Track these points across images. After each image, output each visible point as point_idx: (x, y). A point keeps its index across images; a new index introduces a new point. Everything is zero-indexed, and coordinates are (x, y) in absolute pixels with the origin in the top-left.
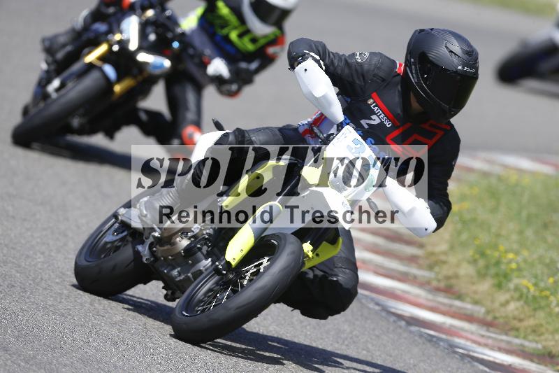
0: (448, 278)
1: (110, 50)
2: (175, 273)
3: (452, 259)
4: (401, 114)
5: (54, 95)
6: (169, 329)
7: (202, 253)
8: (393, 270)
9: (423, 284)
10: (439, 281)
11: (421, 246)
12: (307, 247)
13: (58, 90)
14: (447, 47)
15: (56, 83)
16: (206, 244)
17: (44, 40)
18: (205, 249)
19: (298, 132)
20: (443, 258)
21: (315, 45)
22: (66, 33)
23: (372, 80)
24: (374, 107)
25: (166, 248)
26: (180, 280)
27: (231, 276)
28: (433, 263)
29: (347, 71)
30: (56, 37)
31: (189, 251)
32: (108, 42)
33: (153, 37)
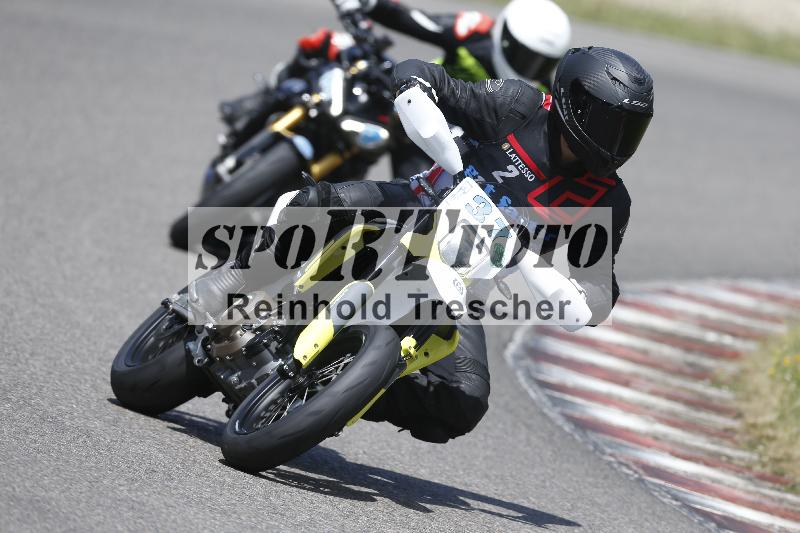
0: (777, 461)
1: (306, 117)
2: (234, 378)
3: (782, 434)
4: (548, 163)
5: (227, 178)
6: (218, 452)
7: (271, 352)
8: (698, 449)
9: (740, 470)
10: (764, 465)
11: (739, 415)
12: (408, 343)
13: (231, 171)
14: (609, 73)
15: (230, 162)
16: (275, 339)
17: (222, 106)
18: (274, 345)
19: (410, 189)
20: (770, 432)
21: (429, 68)
22: (256, 96)
23: (507, 117)
24: (510, 153)
25: (223, 344)
26: (241, 388)
27: (301, 380)
28: (756, 439)
29: (473, 105)
30: (240, 101)
31: (253, 349)
32: (304, 104)
33: (364, 98)
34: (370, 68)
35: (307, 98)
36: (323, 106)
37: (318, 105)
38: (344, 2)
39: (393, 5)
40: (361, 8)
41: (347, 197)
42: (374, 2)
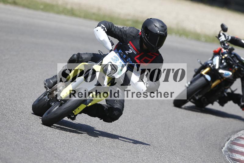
4: (140, 49)
23: (129, 36)
24: (130, 46)
29: (120, 33)
32: (210, 66)
33: (225, 64)
34: (228, 56)
35: (210, 64)
36: (214, 66)
37: (213, 67)
38: (221, 38)
39: (236, 39)
40: (226, 40)
41: (84, 57)
42: (230, 38)
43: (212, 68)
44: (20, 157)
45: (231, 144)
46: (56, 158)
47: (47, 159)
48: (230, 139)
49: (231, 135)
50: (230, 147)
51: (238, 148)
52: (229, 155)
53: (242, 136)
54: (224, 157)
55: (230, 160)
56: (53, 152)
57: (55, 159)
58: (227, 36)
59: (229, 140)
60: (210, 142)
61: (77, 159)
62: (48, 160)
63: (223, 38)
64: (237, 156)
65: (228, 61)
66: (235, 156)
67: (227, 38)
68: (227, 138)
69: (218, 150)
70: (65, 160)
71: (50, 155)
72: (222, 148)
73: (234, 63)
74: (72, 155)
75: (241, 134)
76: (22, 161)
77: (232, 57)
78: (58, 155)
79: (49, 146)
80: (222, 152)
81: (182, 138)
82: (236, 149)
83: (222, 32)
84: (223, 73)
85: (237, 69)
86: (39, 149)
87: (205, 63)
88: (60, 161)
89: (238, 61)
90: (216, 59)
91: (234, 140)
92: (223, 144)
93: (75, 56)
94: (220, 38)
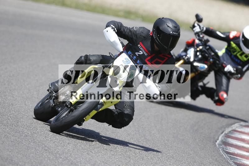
2: (59, 109)
4: (151, 50)
14: (167, 25)
23: (140, 37)
24: (140, 47)
25: (57, 100)
27: (72, 108)
29: (130, 34)
32: (184, 59)
33: (200, 56)
34: (203, 48)
35: (184, 57)
36: (189, 59)
37: (187, 59)
38: (196, 29)
39: (210, 30)
40: (201, 31)
41: (92, 59)
42: (205, 29)
43: (187, 61)
44: (10, 150)
45: (225, 137)
46: (47, 151)
47: (38, 152)
48: (225, 132)
49: (225, 128)
50: (224, 140)
51: (232, 141)
52: (223, 148)
53: (237, 129)
54: (218, 151)
55: (224, 153)
56: (43, 145)
57: (46, 153)
58: (202, 26)
59: (223, 134)
60: (204, 135)
61: (68, 153)
62: (38, 154)
63: (198, 29)
64: (231, 149)
65: (203, 54)
66: (229, 149)
67: (202, 29)
68: (221, 131)
69: (212, 144)
70: (55, 154)
71: (41, 148)
72: (216, 142)
73: (209, 55)
74: (63, 148)
75: (236, 127)
76: (11, 154)
77: (208, 49)
78: (49, 148)
79: (39, 139)
80: (216, 146)
81: (175, 131)
82: (230, 142)
83: (197, 22)
84: (198, 66)
85: (212, 62)
86: (29, 141)
87: (178, 55)
88: (50, 154)
89: (213, 54)
90: (190, 51)
91: (228, 133)
92: (216, 138)
93: (83, 58)
94: (194, 29)
